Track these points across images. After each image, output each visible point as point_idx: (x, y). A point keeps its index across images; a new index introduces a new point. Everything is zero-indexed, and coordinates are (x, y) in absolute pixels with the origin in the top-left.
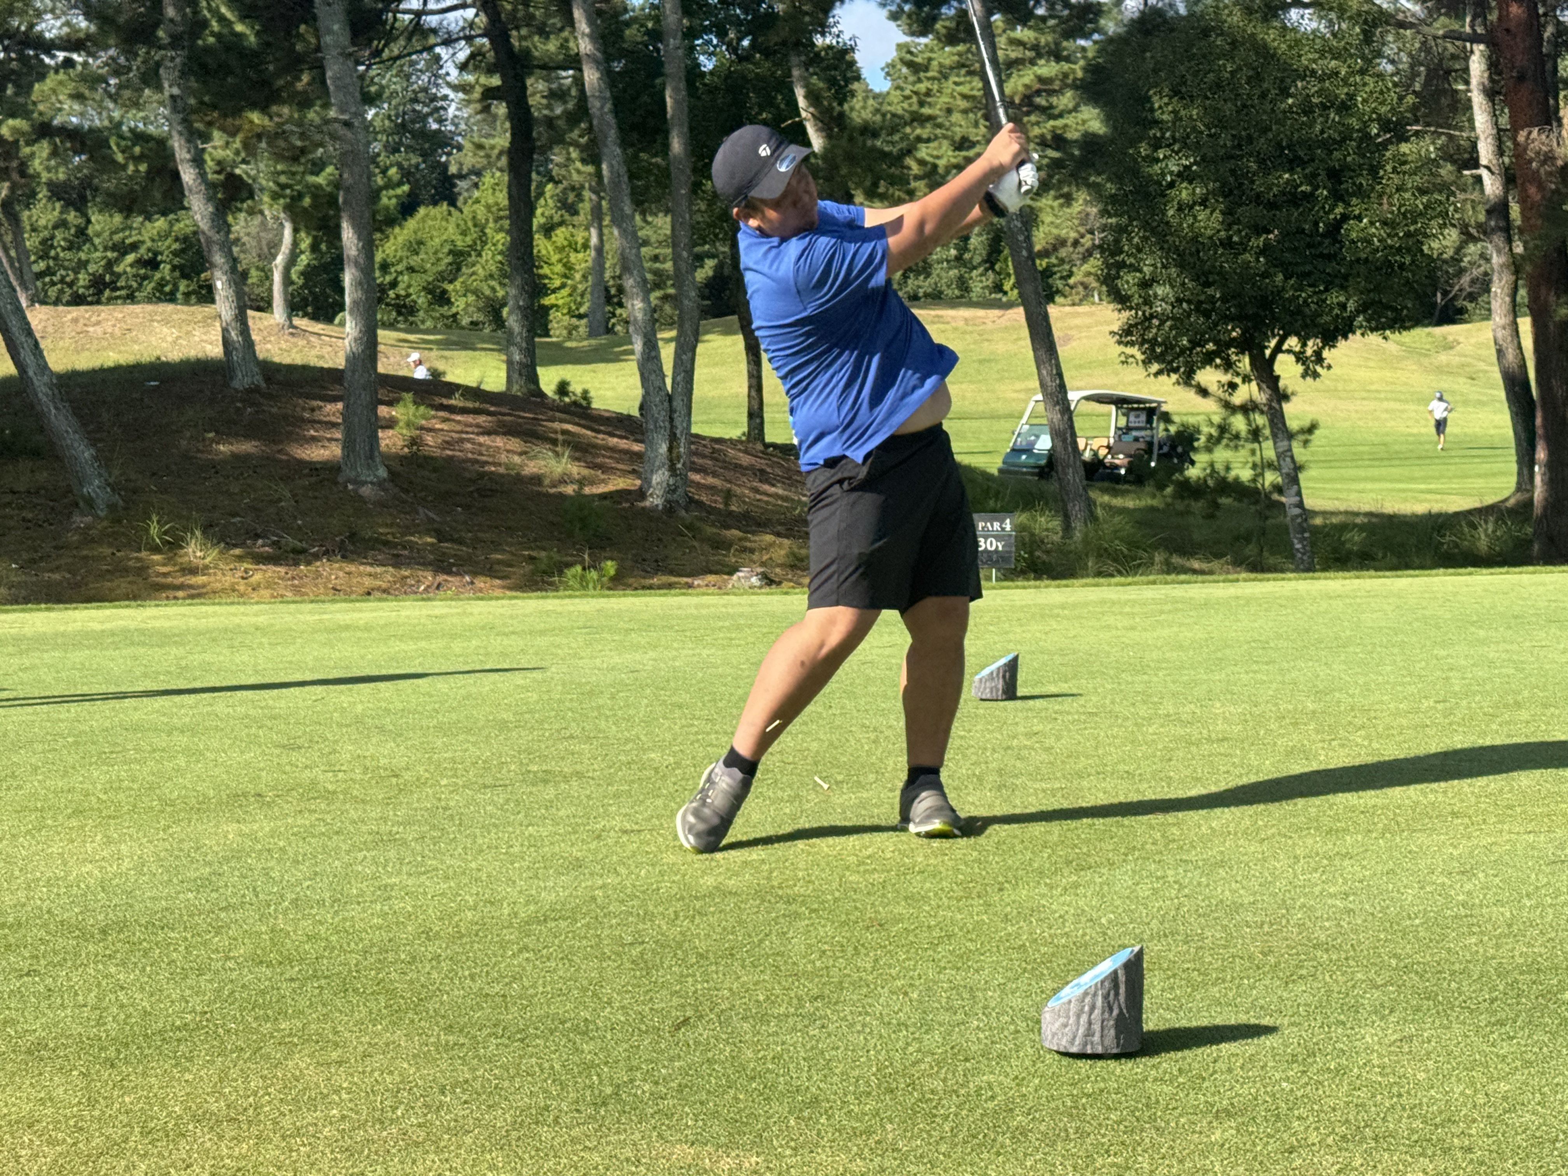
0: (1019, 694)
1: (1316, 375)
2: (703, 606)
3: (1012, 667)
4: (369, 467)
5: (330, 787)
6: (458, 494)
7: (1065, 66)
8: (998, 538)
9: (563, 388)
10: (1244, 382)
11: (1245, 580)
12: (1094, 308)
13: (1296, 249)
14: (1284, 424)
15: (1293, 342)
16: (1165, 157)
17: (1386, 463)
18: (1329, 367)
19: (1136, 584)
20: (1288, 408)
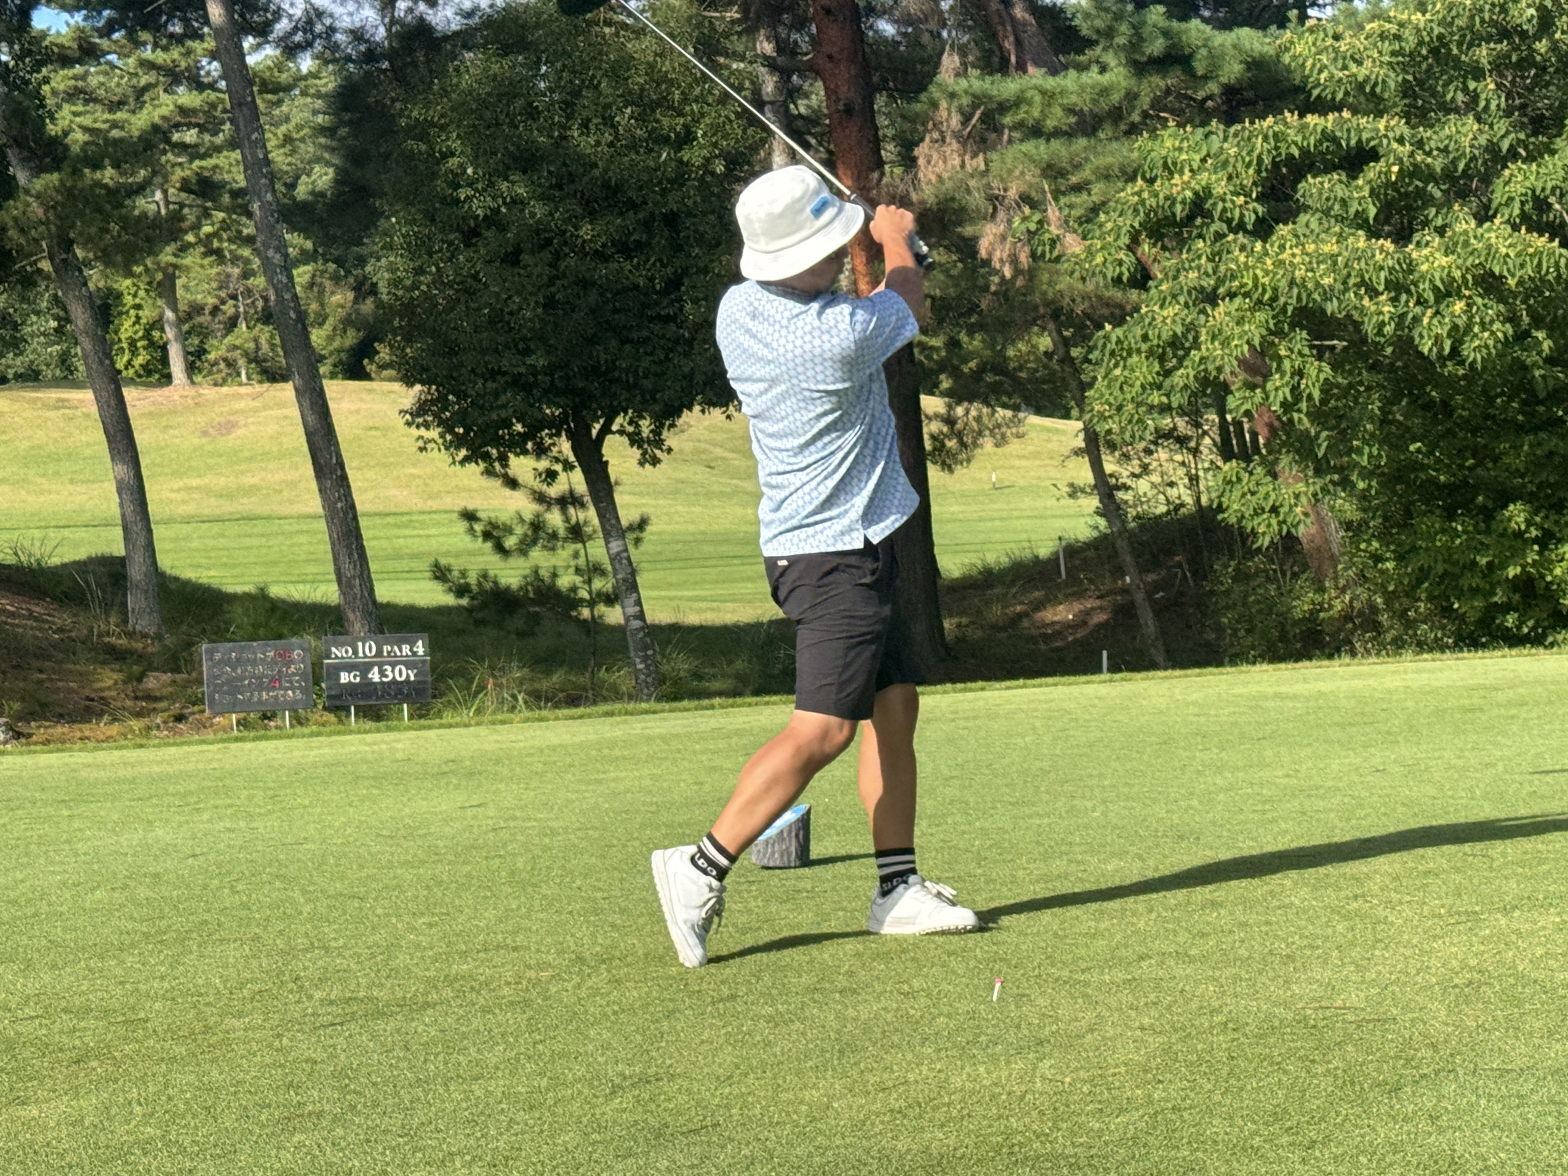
0: (814, 857)
1: (655, 460)
3: (805, 823)
8: (409, 665)
10: (565, 469)
14: (618, 518)
15: (622, 421)
18: (669, 451)
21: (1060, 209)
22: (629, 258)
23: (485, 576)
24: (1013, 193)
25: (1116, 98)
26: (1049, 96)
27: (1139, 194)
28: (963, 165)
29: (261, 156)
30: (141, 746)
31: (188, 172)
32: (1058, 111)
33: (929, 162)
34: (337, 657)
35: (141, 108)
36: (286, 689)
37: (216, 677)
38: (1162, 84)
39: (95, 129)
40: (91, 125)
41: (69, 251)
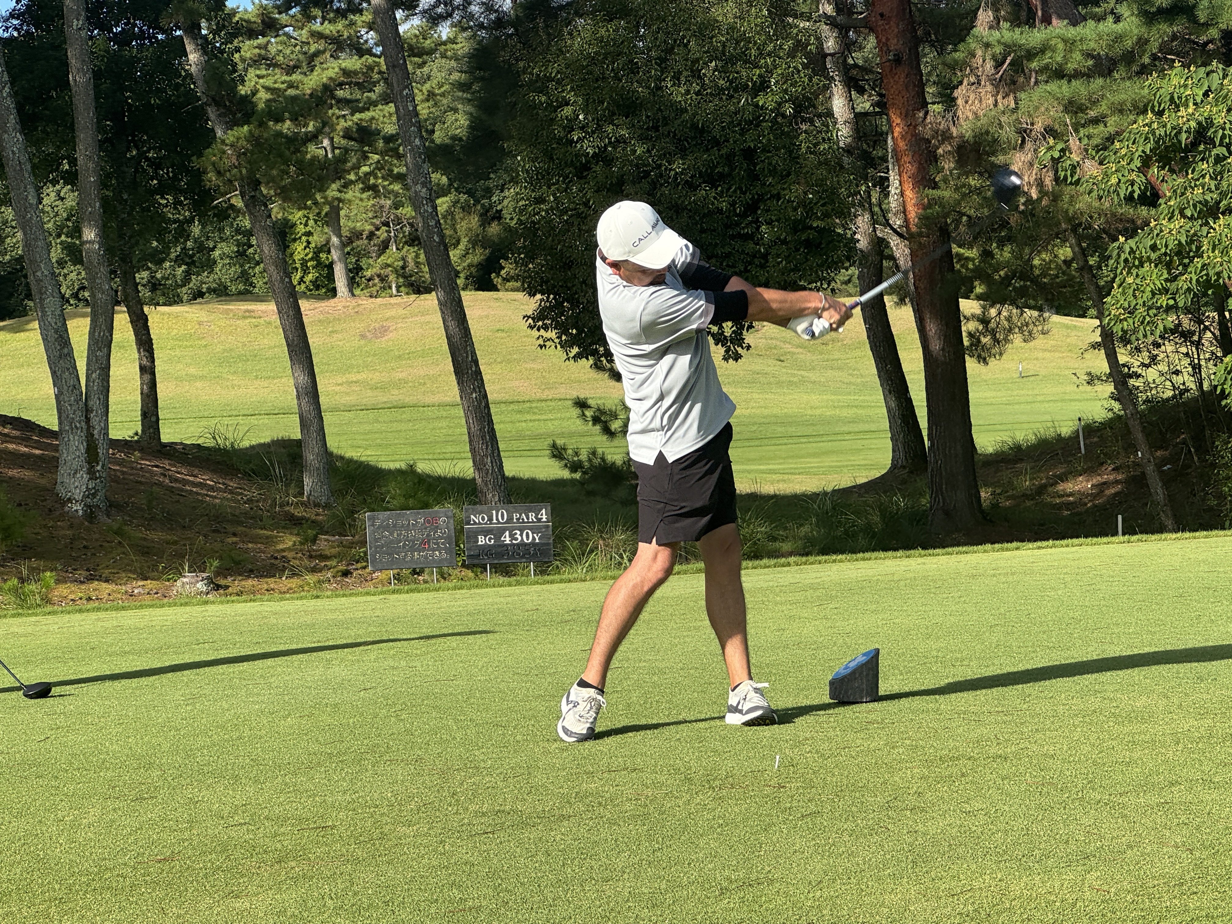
1: (737, 356)
7: (371, 60)
8: (534, 530)
12: (393, 300)
18: (749, 348)
21: (1080, 139)
22: (714, 186)
23: (594, 453)
24: (1039, 127)
25: (1129, 43)
26: (1070, 44)
27: (1149, 125)
28: (996, 104)
29: (411, 109)
30: (317, 597)
31: (350, 123)
32: (1077, 56)
33: (967, 102)
34: (475, 523)
35: (312, 71)
36: (434, 550)
37: (376, 540)
38: (1169, 31)
39: (275, 89)
40: (272, 85)
41: (257, 189)
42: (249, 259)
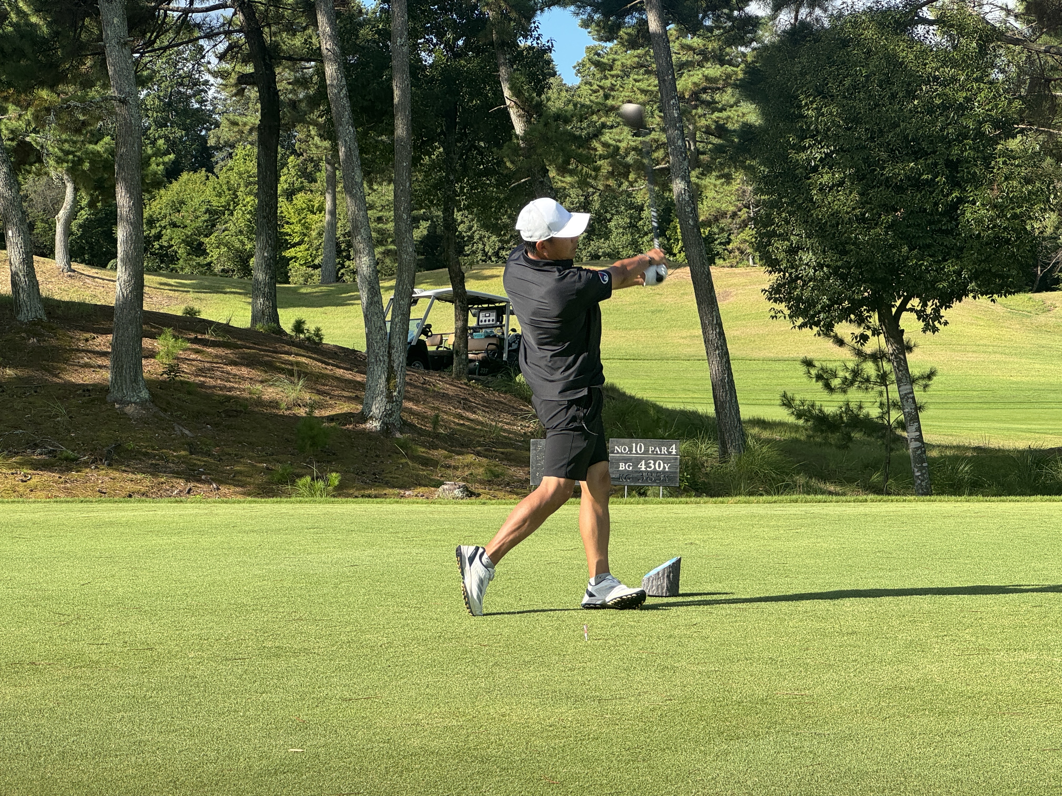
0: (680, 592)
1: (935, 330)
2: (412, 512)
3: (675, 568)
4: (134, 390)
5: (95, 658)
6: (208, 414)
7: (730, 69)
8: (665, 461)
9: (299, 326)
10: (873, 335)
11: (873, 501)
12: (748, 270)
13: (919, 225)
14: (907, 370)
15: (915, 302)
16: (810, 146)
17: (992, 406)
18: (946, 323)
19: (781, 502)
20: (910, 357)
23: (814, 405)
29: (676, 115)
34: (618, 453)
39: (647, 91)
40: (646, 88)
41: (545, 176)
42: (639, 231)
